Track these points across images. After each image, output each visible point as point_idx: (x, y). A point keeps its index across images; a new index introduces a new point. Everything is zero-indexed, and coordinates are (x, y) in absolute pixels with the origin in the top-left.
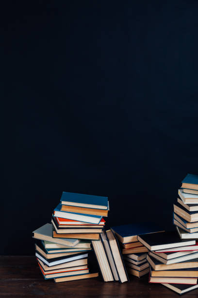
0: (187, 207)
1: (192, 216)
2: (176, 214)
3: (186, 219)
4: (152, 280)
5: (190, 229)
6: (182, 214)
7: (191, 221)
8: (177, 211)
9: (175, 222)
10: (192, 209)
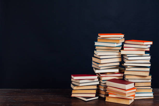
0: (98, 57)
1: (101, 60)
2: (93, 61)
3: (98, 62)
4: (73, 95)
5: (100, 67)
6: (97, 60)
7: (101, 63)
8: (94, 60)
9: (93, 66)
10: (101, 57)
